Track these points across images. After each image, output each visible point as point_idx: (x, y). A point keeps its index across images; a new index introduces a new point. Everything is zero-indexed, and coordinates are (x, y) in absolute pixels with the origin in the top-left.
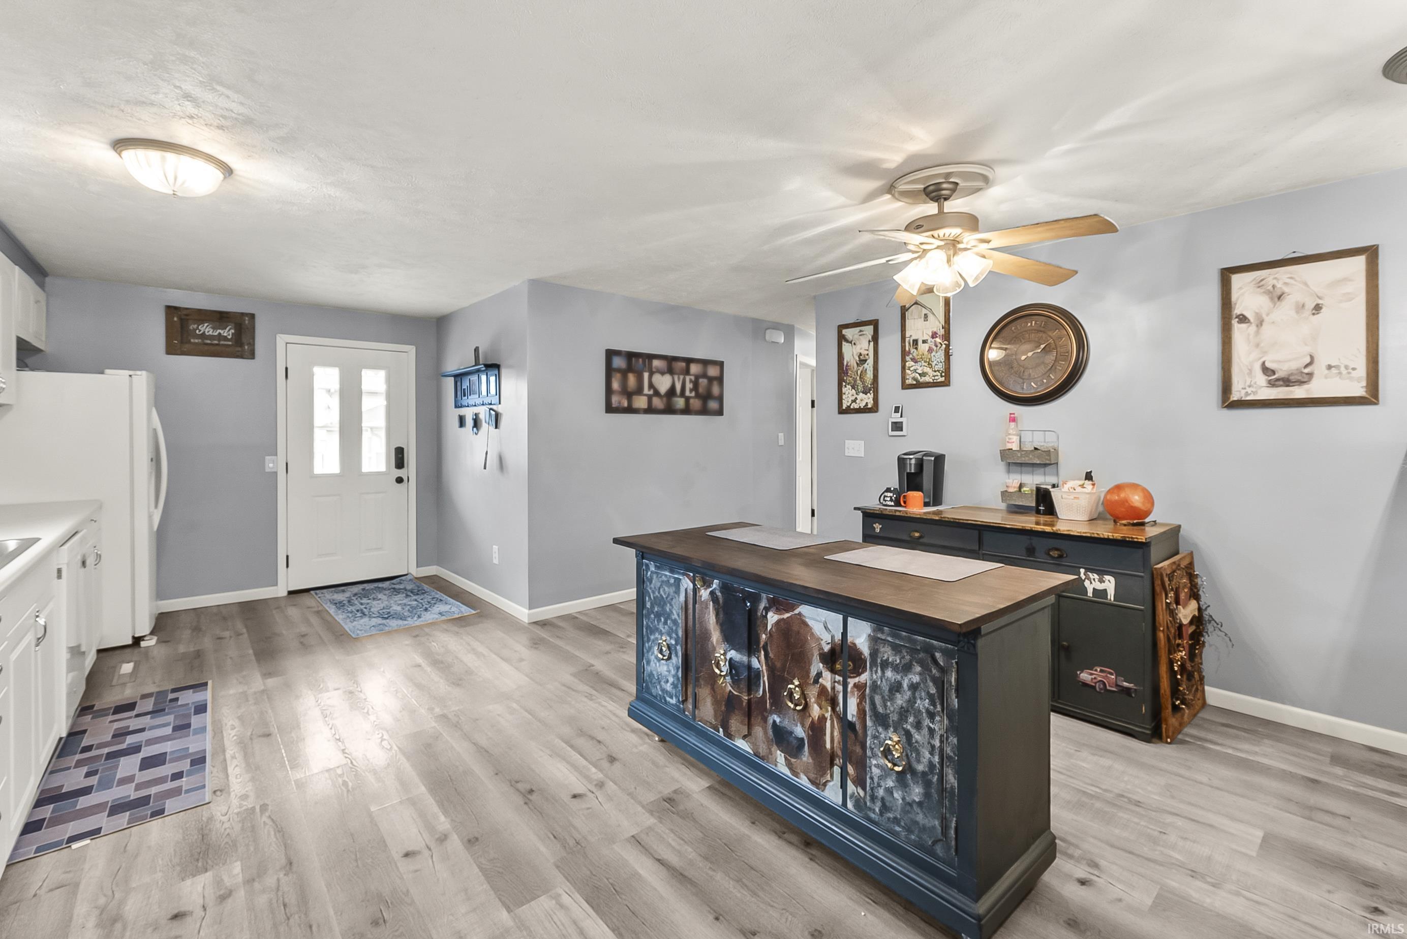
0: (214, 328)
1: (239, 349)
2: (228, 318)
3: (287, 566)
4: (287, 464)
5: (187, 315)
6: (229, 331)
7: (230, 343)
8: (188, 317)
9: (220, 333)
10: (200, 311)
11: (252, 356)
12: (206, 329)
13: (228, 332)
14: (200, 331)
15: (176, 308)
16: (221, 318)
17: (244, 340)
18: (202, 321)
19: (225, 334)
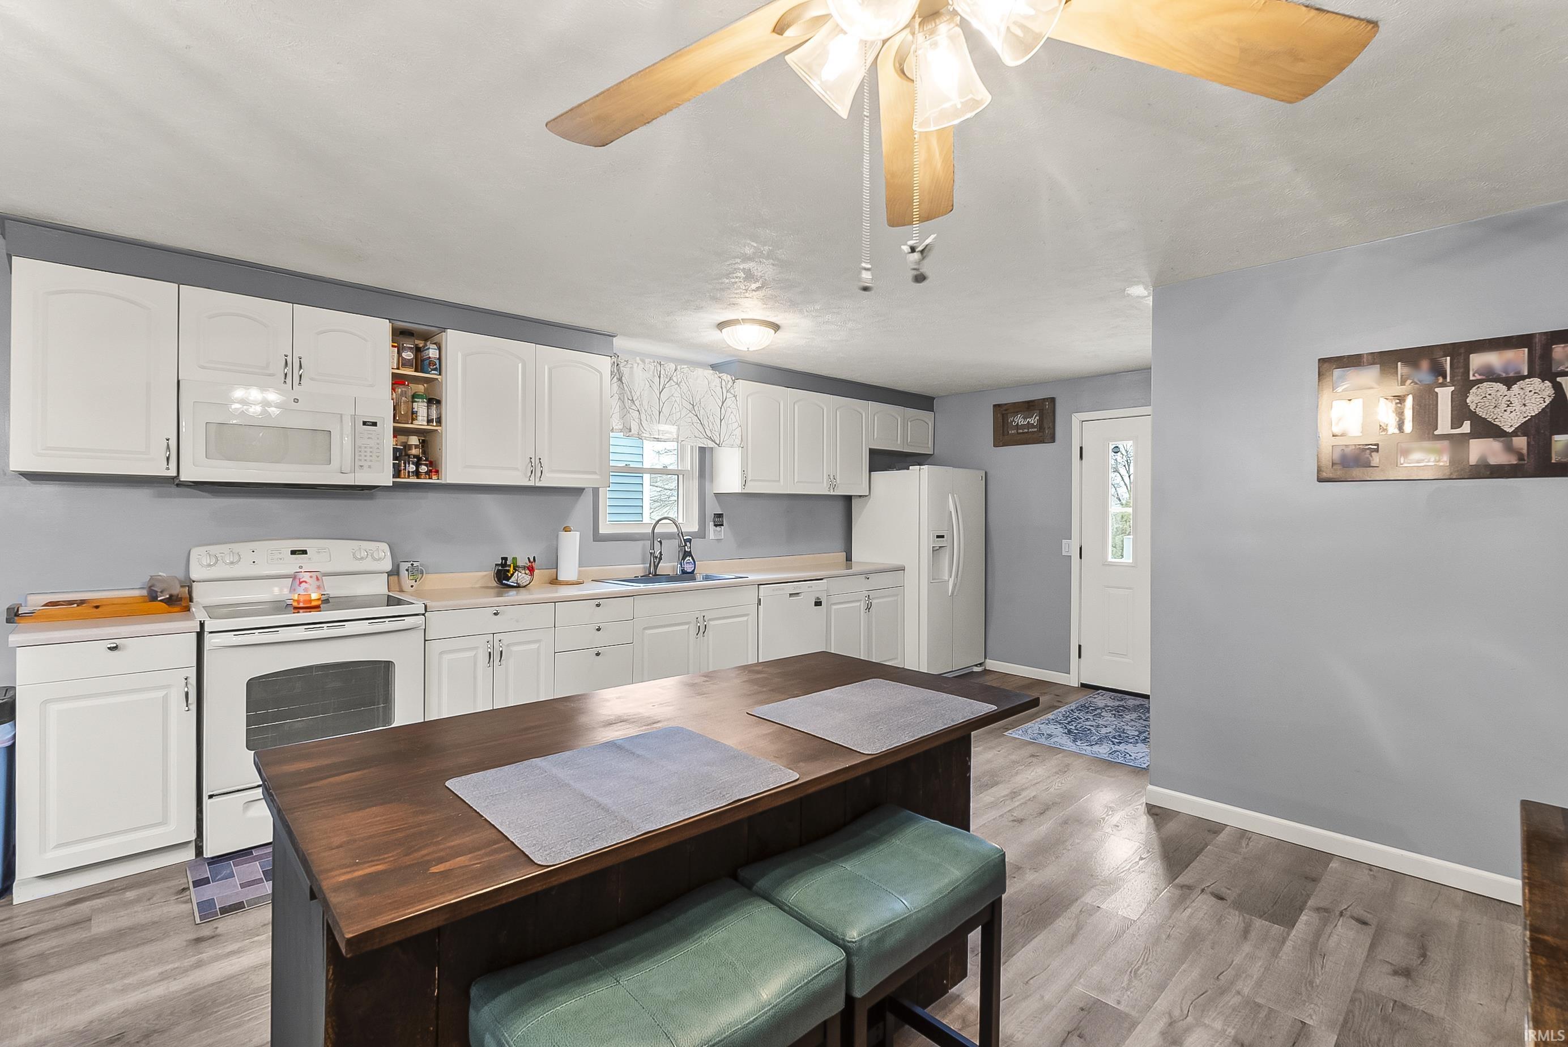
0: (1025, 418)
1: (1041, 434)
2: (1033, 406)
3: (1080, 657)
4: (1081, 549)
5: (1006, 410)
6: (1035, 418)
7: (1036, 429)
8: (1006, 412)
9: (1028, 421)
10: (1015, 405)
11: (1053, 439)
12: (1019, 420)
13: (1034, 420)
14: (1015, 422)
15: (999, 405)
16: (1028, 407)
17: (1046, 426)
18: (1017, 413)
19: (1032, 422)
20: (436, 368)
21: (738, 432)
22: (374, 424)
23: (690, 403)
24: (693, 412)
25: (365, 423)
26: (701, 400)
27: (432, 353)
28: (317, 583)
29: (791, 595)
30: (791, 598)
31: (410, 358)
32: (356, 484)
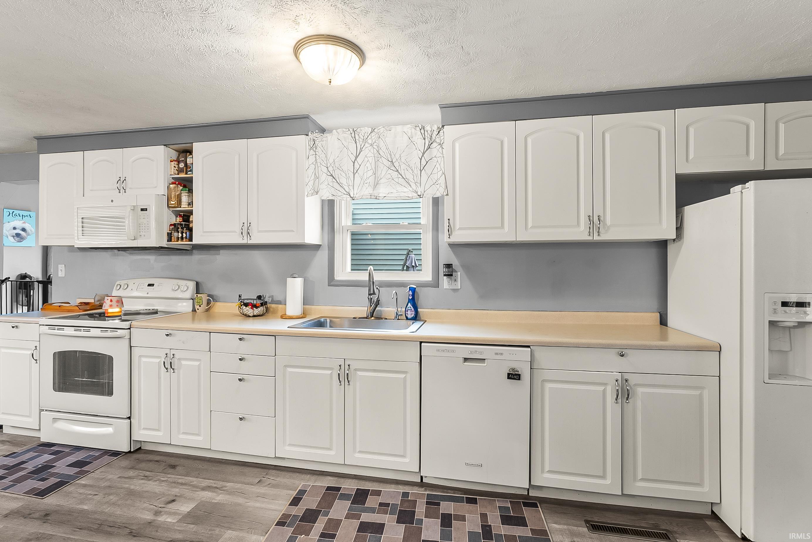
20: (191, 170)
21: (442, 181)
22: (146, 210)
23: (388, 160)
24: (393, 168)
25: (142, 210)
26: (401, 155)
27: (189, 161)
28: (111, 303)
29: (466, 360)
30: (465, 364)
31: (183, 166)
32: (138, 246)
